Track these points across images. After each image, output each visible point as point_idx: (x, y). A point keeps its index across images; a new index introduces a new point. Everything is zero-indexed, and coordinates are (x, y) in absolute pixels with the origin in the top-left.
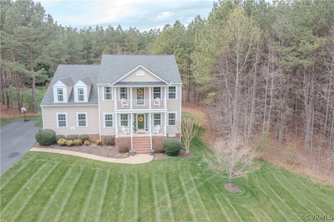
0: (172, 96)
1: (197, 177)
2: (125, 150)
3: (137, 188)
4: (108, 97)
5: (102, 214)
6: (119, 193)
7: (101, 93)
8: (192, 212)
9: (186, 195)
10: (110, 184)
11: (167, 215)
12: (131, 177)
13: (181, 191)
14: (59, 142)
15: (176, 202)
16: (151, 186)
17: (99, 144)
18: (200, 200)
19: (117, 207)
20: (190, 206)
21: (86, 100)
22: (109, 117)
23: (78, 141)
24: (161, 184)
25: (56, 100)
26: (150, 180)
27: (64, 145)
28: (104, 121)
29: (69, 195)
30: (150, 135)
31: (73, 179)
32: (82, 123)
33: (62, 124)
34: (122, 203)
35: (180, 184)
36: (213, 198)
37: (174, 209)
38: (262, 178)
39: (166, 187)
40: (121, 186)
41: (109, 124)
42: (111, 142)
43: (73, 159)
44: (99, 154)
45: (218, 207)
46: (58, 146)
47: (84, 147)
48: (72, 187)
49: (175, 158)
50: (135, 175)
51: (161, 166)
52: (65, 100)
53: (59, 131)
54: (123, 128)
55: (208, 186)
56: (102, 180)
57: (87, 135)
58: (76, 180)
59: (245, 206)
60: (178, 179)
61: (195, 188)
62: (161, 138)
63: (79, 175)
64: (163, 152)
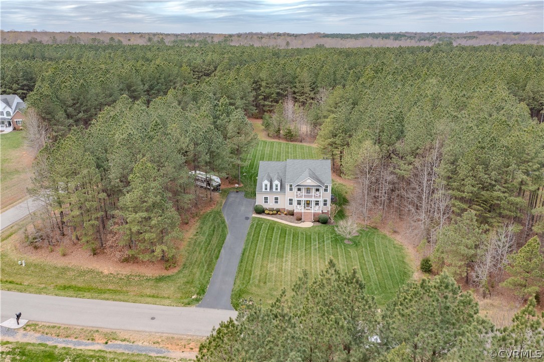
0: (326, 190)
1: (332, 236)
2: (299, 219)
3: (305, 238)
4: (291, 190)
5: (292, 247)
6: (298, 239)
7: (288, 188)
8: (326, 249)
9: (325, 243)
10: (293, 236)
11: (316, 249)
12: (302, 233)
13: (324, 241)
14: (266, 212)
15: (320, 245)
16: (311, 238)
17: (286, 214)
18: (330, 245)
19: (297, 245)
20: (326, 247)
21: (279, 190)
22: (291, 200)
23: (275, 212)
24: (315, 238)
25: (264, 190)
26: (310, 236)
27: (268, 214)
28: (288, 202)
29: (278, 239)
30: (313, 212)
31: (278, 232)
32: (276, 202)
33: (266, 202)
34: (299, 244)
35: (324, 238)
36: (336, 245)
37: (319, 248)
38: (367, 239)
39: (317, 239)
40: (298, 237)
41: (291, 204)
42: (292, 214)
43: (275, 223)
44: (286, 220)
45: (337, 249)
46: (264, 214)
47: (277, 215)
48: (279, 236)
49: (325, 225)
50: (304, 233)
51: (316, 229)
52: (268, 190)
53: (265, 206)
54: (298, 206)
55: (336, 240)
56: (290, 234)
57: (279, 209)
58: (280, 233)
59: (349, 249)
60: (323, 236)
61: (330, 241)
62: (318, 214)
63: (280, 231)
64: (318, 221)
